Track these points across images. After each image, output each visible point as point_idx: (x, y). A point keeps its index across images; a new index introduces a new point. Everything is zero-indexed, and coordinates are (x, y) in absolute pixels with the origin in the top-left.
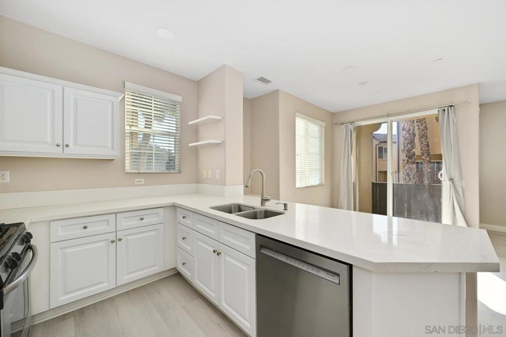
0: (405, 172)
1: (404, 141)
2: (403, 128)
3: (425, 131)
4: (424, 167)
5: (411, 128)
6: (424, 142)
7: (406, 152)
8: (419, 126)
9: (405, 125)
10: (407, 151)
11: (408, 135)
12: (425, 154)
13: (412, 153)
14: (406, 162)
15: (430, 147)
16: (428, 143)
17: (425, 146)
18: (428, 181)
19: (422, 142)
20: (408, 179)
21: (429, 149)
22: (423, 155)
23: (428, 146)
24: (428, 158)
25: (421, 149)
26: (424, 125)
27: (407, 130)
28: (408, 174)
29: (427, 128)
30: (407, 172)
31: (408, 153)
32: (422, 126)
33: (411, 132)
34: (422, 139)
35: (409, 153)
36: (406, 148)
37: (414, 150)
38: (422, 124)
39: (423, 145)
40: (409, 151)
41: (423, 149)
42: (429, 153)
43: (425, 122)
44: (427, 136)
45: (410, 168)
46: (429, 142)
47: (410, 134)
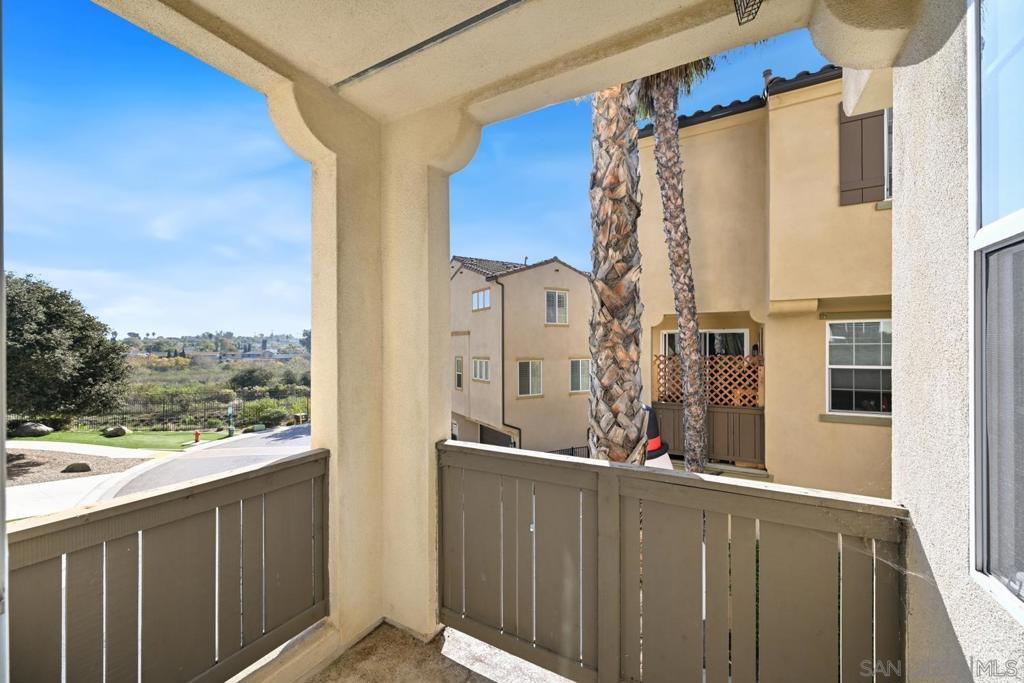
0: (596, 381)
1: (596, 236)
2: (594, 176)
3: (685, 247)
4: (684, 348)
5: (622, 172)
6: (682, 280)
7: (600, 285)
8: (669, 232)
9: (602, 162)
10: (605, 280)
11: (608, 206)
12: (685, 311)
13: (624, 292)
14: (600, 331)
15: (697, 294)
16: (691, 280)
17: (685, 287)
18: (692, 386)
19: (679, 276)
20: (607, 416)
21: (693, 297)
22: (681, 314)
23: (691, 289)
24: (692, 323)
25: (676, 298)
26: (681, 228)
27: (606, 182)
28: (606, 390)
29: (689, 238)
30: (605, 381)
31: (608, 292)
32: (676, 233)
33: (622, 191)
34: (678, 270)
35: (611, 288)
36: (604, 268)
37: (632, 276)
38: (677, 227)
39: (679, 286)
40: (612, 280)
41: (681, 296)
42: (694, 308)
43: (684, 220)
44: (688, 261)
45: (615, 361)
46: (693, 277)
47: (616, 201)
